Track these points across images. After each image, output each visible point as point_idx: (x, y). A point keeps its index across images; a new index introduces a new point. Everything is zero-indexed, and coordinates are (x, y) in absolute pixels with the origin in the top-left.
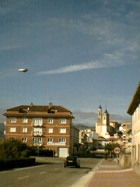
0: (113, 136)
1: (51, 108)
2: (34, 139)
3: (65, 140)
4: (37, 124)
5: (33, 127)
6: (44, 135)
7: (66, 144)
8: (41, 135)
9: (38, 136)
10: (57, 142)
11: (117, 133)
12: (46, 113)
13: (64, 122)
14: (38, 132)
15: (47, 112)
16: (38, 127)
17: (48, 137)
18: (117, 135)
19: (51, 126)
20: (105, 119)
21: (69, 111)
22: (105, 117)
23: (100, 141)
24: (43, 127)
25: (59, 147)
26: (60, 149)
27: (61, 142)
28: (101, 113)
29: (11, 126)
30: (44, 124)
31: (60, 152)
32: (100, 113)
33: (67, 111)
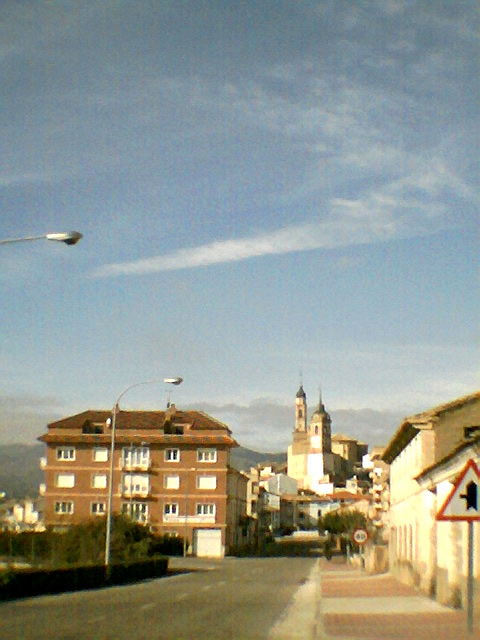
0: (344, 486)
1: (173, 419)
2: (125, 506)
3: (214, 507)
4: (135, 465)
5: (123, 473)
6: (153, 496)
7: (216, 519)
8: (145, 494)
9: (137, 498)
10: (192, 514)
11: (355, 477)
12: (159, 435)
13: (212, 457)
14: (138, 487)
15: (163, 431)
16: (138, 472)
17: (166, 500)
18: (355, 483)
19: (174, 470)
20: (316, 432)
21: (223, 428)
22: (317, 427)
23: (301, 503)
24: (150, 472)
25: (195, 529)
26: (200, 533)
27: (202, 515)
28: (303, 413)
29: (61, 471)
30: (153, 464)
31: (200, 543)
32: (300, 412)
33: (219, 427)
